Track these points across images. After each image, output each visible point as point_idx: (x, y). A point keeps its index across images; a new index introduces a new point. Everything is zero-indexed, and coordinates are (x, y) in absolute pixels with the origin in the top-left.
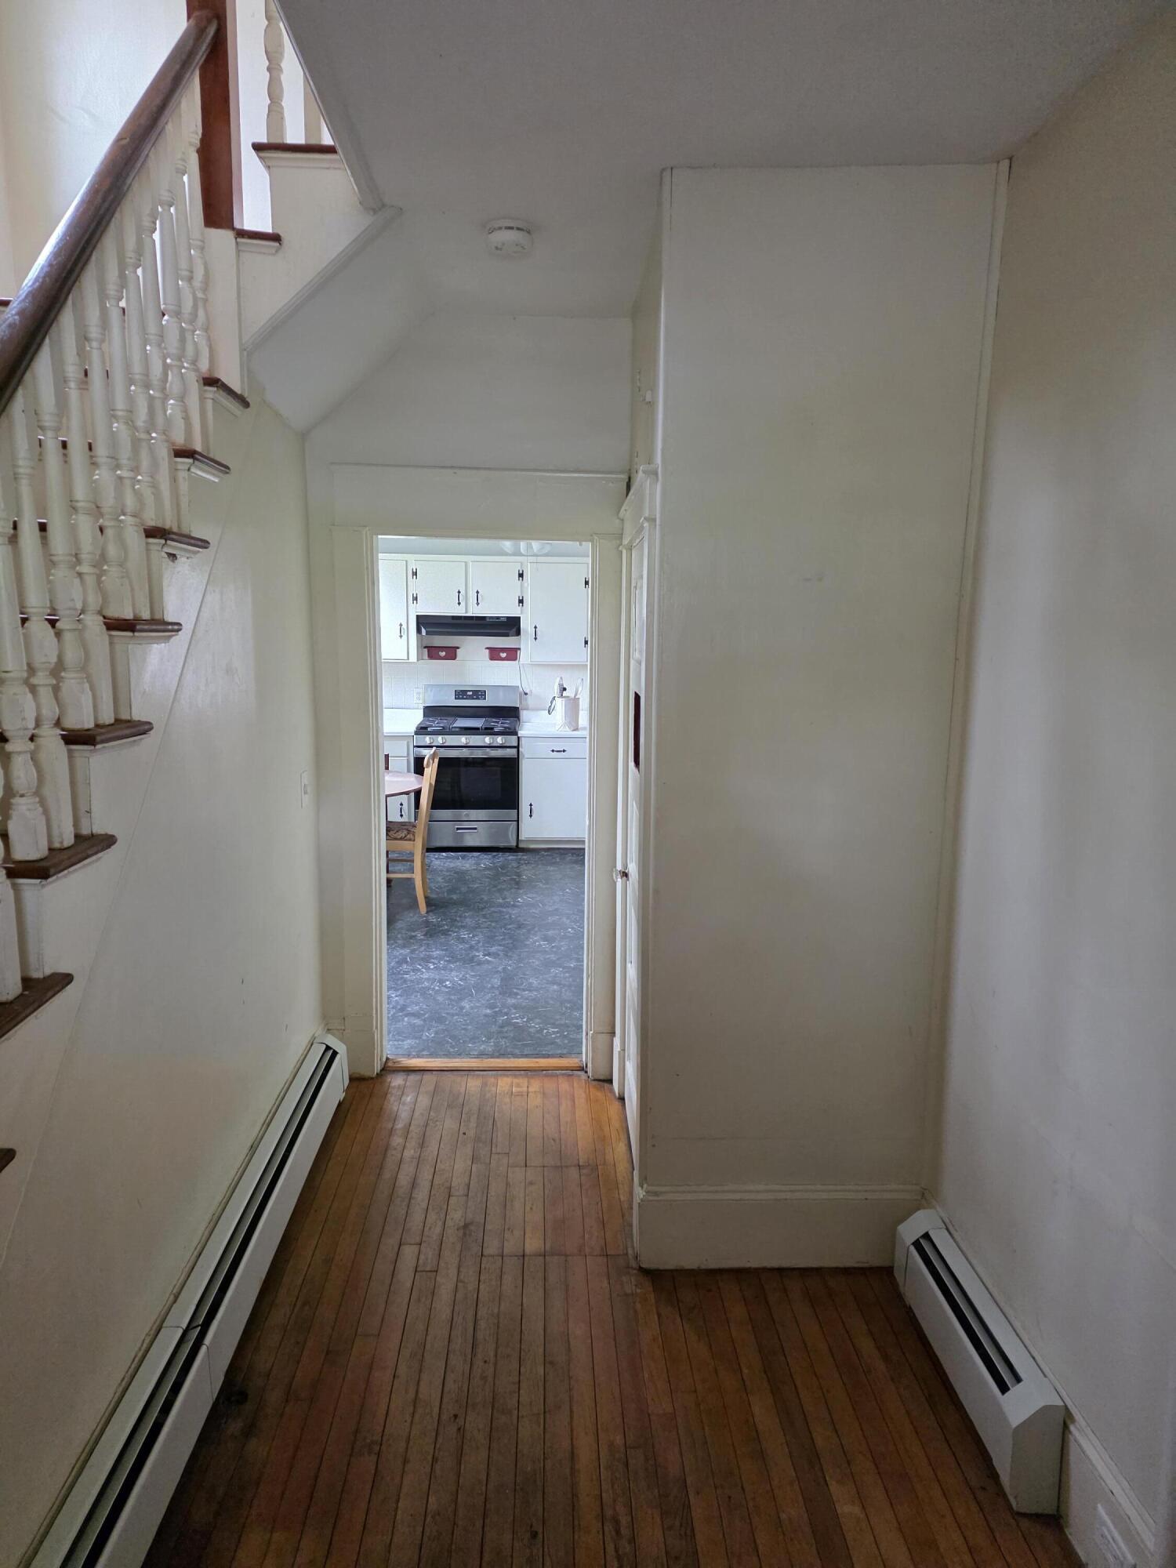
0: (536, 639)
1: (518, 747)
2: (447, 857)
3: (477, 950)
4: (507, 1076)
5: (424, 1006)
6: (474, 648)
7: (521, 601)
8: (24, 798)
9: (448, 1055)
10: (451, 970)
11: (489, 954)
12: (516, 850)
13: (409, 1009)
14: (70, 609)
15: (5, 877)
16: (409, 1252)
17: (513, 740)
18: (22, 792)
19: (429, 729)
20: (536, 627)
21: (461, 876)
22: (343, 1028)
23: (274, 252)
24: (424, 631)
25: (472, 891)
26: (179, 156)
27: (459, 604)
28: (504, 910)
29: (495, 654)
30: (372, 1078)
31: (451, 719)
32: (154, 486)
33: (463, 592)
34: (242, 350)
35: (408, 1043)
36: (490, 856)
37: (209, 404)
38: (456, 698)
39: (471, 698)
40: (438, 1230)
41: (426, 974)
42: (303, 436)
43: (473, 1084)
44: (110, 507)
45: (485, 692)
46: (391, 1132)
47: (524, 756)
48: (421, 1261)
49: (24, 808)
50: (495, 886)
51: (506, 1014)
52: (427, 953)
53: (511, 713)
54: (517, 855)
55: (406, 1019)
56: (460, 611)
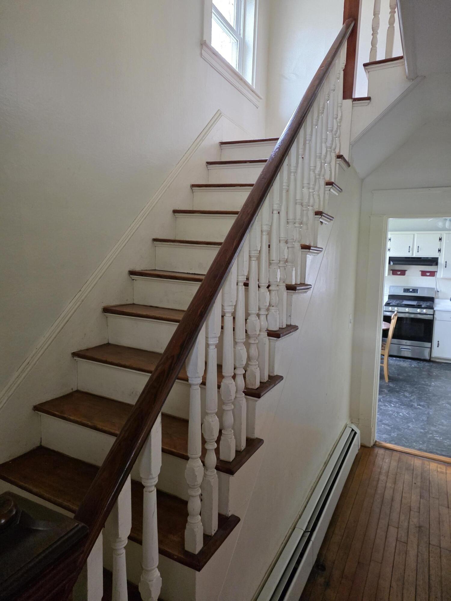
0: (446, 267)
1: (433, 315)
2: (395, 360)
3: (414, 402)
4: (435, 463)
5: (391, 422)
6: (414, 271)
7: (439, 251)
8: (274, 307)
9: (404, 446)
10: (402, 409)
11: (420, 405)
12: (429, 361)
13: (384, 422)
14: (292, 239)
15: (267, 335)
16: (393, 531)
17: (430, 311)
18: (273, 305)
19: (391, 304)
20: (446, 262)
21: (403, 369)
22: (358, 423)
23: (367, 105)
24: (392, 263)
25: (409, 376)
26: (338, 72)
27: (409, 252)
28: (425, 387)
29: (424, 273)
30: (369, 447)
31: (401, 301)
32: (319, 196)
33: (411, 247)
34: (350, 144)
35: (384, 436)
36: (416, 362)
37: (338, 165)
38: (404, 292)
39: (411, 292)
40: (406, 524)
41: (390, 408)
42: (363, 180)
43: (417, 462)
44: (306, 203)
45: (418, 290)
46: (380, 473)
47: (436, 319)
48: (399, 536)
49: (273, 311)
50: (420, 376)
51: (431, 434)
52: (390, 399)
53: (431, 299)
54: (430, 364)
55: (383, 425)
56: (409, 255)
